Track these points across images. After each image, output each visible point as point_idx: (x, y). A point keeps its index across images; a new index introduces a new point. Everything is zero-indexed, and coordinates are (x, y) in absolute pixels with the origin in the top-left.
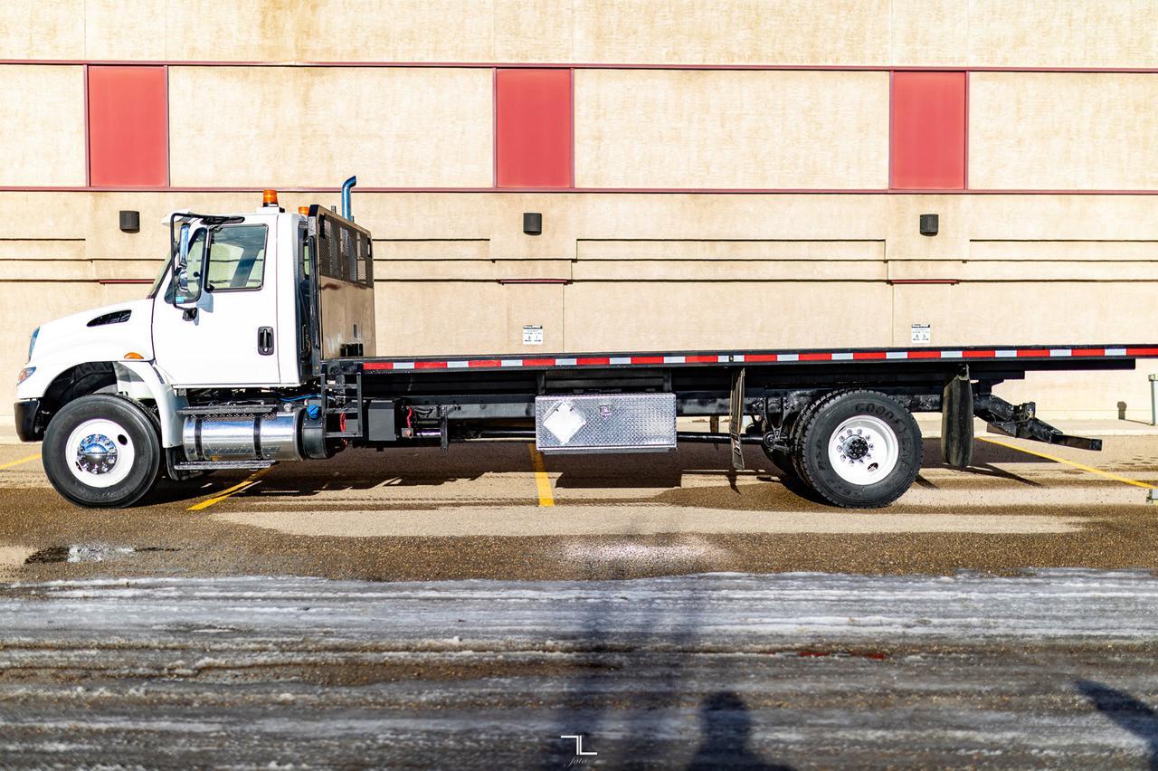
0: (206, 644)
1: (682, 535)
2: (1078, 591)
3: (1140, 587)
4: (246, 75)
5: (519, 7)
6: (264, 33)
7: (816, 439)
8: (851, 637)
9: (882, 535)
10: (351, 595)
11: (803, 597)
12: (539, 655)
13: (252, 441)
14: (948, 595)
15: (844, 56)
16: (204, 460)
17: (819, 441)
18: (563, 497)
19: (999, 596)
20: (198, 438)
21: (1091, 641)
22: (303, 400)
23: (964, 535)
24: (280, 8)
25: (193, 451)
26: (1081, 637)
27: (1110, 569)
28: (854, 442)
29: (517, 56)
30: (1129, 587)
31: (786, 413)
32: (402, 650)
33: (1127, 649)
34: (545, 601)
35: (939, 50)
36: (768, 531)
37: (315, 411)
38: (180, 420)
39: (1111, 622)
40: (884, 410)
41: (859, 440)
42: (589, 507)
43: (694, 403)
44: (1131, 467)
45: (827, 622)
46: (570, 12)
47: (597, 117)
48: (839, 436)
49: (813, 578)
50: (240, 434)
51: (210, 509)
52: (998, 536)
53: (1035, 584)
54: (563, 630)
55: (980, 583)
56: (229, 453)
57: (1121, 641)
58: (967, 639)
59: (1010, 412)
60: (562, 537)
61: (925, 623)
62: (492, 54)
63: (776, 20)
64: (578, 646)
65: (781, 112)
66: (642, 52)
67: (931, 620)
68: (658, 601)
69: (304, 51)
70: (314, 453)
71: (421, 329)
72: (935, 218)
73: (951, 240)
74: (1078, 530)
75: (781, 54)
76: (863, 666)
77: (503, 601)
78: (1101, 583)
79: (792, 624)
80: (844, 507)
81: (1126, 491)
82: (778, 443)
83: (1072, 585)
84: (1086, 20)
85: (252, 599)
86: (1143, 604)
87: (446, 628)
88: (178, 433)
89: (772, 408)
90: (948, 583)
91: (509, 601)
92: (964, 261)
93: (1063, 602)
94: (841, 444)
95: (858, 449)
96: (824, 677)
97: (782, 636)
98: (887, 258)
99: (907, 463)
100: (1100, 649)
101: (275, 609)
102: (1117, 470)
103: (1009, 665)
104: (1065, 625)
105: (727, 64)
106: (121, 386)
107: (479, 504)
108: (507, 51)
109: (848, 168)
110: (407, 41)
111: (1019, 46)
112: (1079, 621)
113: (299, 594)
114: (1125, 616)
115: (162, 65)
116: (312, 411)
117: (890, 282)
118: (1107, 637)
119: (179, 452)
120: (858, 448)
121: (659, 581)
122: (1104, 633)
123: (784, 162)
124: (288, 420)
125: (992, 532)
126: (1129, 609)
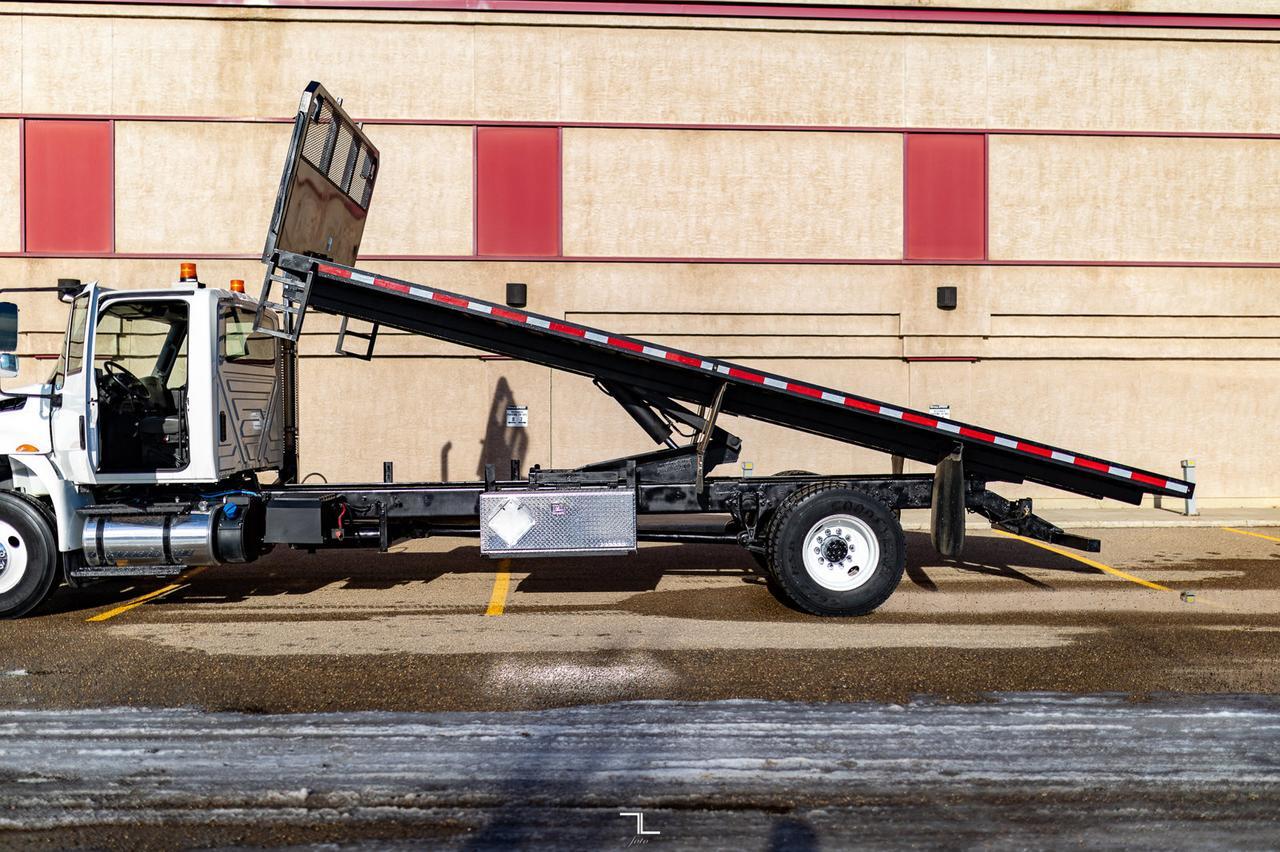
0: (15, 799)
1: (627, 651)
2: (1037, 722)
3: (1106, 717)
4: (202, 132)
5: (502, 61)
6: (221, 85)
7: (790, 539)
8: (760, 784)
9: (848, 651)
10: (216, 732)
11: (726, 732)
12: (393, 812)
13: (160, 543)
14: (889, 729)
15: (854, 116)
16: (106, 565)
17: (792, 543)
18: (516, 603)
19: (944, 730)
20: (99, 540)
21: (1027, 789)
22: (222, 497)
23: (939, 650)
24: (240, 59)
25: (95, 555)
26: (1015, 783)
27: (1083, 693)
28: (832, 544)
29: (500, 112)
30: (1093, 716)
31: (762, 509)
32: (239, 806)
33: (1063, 799)
34: (432, 739)
35: (956, 111)
36: (724, 647)
37: (232, 511)
38: (78, 520)
39: (1058, 763)
40: (863, 508)
41: (838, 541)
42: (540, 616)
43: (661, 500)
44: (1149, 564)
45: (737, 765)
46: (558, 66)
47: (587, 180)
48: (817, 536)
49: (748, 707)
50: (148, 536)
51: (114, 621)
52: (975, 652)
53: (991, 714)
54: (437, 777)
55: (931, 713)
56: (136, 557)
57: (1058, 788)
58: (889, 787)
59: (1006, 509)
60: (492, 656)
61: (848, 766)
62: (473, 111)
63: (781, 77)
64: (442, 799)
65: (786, 176)
66: (636, 110)
67: (858, 761)
68: (561, 739)
69: (266, 106)
70: (232, 556)
71: (394, 409)
72: (953, 290)
73: (971, 315)
74: (1066, 643)
75: (786, 113)
76: (756, 824)
77: (386, 739)
78: (1064, 713)
79: (699, 768)
80: (821, 616)
81: (1136, 594)
82: (753, 543)
83: (1031, 714)
84: (1112, 80)
85: (99, 737)
86: (1103, 739)
87: (303, 776)
88: (77, 534)
89: (747, 505)
90: (896, 713)
91: (392, 739)
92: (985, 337)
93: (1015, 737)
94: (819, 546)
95: (837, 552)
96: (705, 839)
97: (681, 784)
98: (902, 334)
99: (890, 567)
100: (1033, 798)
101: (118, 752)
102: (1134, 569)
103: (921, 821)
104: (1006, 767)
105: (728, 123)
106: (17, 481)
107: (418, 613)
108: (489, 107)
109: (859, 236)
110: (378, 95)
111: (1041, 107)
112: (1022, 761)
113: (156, 732)
114: (1077, 755)
115: (108, 120)
116: (230, 511)
117: (906, 360)
118: (1045, 783)
119: (77, 556)
120: (836, 550)
121: (575, 711)
122: (1043, 778)
123: (791, 229)
124: (202, 519)
125: (969, 647)
126: (1085, 745)
